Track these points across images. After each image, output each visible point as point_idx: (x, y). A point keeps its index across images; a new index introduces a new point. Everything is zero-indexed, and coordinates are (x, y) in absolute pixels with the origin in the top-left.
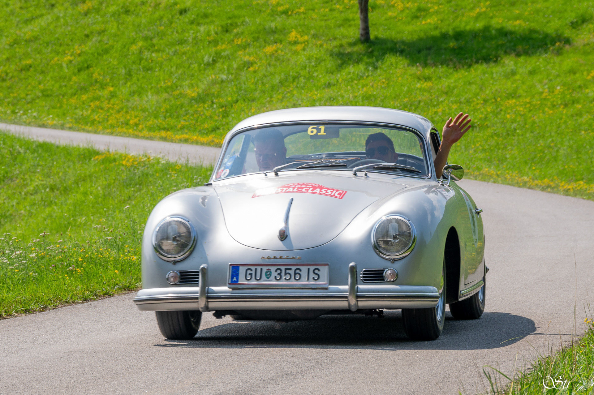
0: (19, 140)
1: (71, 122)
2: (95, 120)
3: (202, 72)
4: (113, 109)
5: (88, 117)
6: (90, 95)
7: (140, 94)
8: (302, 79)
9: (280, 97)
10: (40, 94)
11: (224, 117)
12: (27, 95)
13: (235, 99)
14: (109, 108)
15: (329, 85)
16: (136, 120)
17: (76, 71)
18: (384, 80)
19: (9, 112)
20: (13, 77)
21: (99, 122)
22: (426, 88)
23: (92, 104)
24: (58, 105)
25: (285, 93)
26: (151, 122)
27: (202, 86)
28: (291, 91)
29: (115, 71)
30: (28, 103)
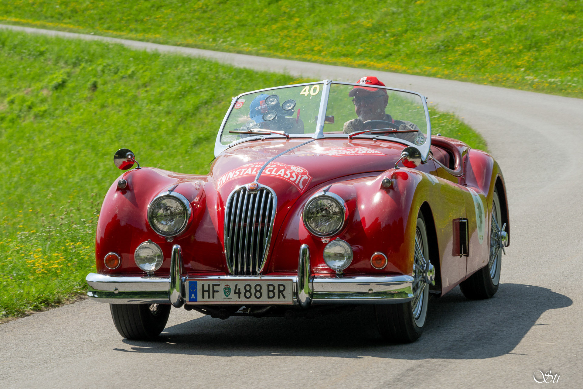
0: (223, 66)
1: (264, 49)
2: (284, 47)
3: (376, 5)
4: (299, 37)
5: (278, 44)
6: (279, 25)
7: (322, 24)
8: (462, 12)
9: (444, 27)
10: (236, 23)
11: (395, 45)
12: (225, 24)
13: (404, 29)
14: (296, 36)
15: (486, 17)
16: (319, 47)
17: (266, 3)
18: (533, 13)
19: (211, 40)
20: (212, 9)
21: (288, 49)
22: (571, 20)
23: (280, 33)
24: (252, 34)
25: (448, 23)
26: (332, 49)
27: (376, 18)
28: (453, 22)
29: (300, 4)
30: (226, 31)
